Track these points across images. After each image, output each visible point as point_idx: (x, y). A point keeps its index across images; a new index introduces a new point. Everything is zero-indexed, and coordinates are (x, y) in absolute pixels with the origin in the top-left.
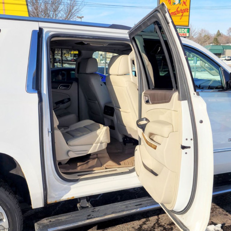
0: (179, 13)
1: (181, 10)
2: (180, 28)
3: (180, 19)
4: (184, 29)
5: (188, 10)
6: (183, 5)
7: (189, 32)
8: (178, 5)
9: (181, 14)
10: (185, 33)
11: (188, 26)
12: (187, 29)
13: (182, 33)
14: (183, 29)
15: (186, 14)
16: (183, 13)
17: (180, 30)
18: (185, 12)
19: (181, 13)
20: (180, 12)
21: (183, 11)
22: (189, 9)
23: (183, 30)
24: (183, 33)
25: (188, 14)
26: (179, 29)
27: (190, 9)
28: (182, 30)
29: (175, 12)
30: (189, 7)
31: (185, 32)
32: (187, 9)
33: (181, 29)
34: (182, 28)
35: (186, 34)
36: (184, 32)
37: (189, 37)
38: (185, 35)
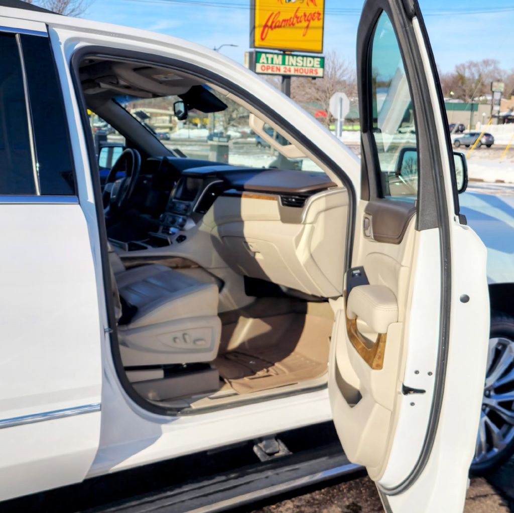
0: (301, 22)
1: (305, 15)
2: (303, 56)
3: (304, 35)
4: (311, 59)
5: (320, 16)
6: (307, 4)
7: (323, 65)
8: (298, 5)
9: (305, 24)
10: (314, 69)
11: (321, 52)
12: (319, 59)
13: (306, 68)
14: (309, 59)
15: (315, 23)
16: (309, 21)
17: (303, 61)
18: (313, 20)
19: (305, 21)
20: (303, 19)
21: (309, 18)
22: (322, 13)
23: (310, 62)
24: (309, 68)
25: (321, 25)
26: (301, 58)
27: (324, 14)
28: (308, 62)
29: (291, 18)
30: (322, 7)
31: (315, 65)
32: (319, 14)
33: (305, 58)
34: (307, 56)
35: (316, 71)
36: (313, 67)
37: (323, 77)
38: (314, 72)
